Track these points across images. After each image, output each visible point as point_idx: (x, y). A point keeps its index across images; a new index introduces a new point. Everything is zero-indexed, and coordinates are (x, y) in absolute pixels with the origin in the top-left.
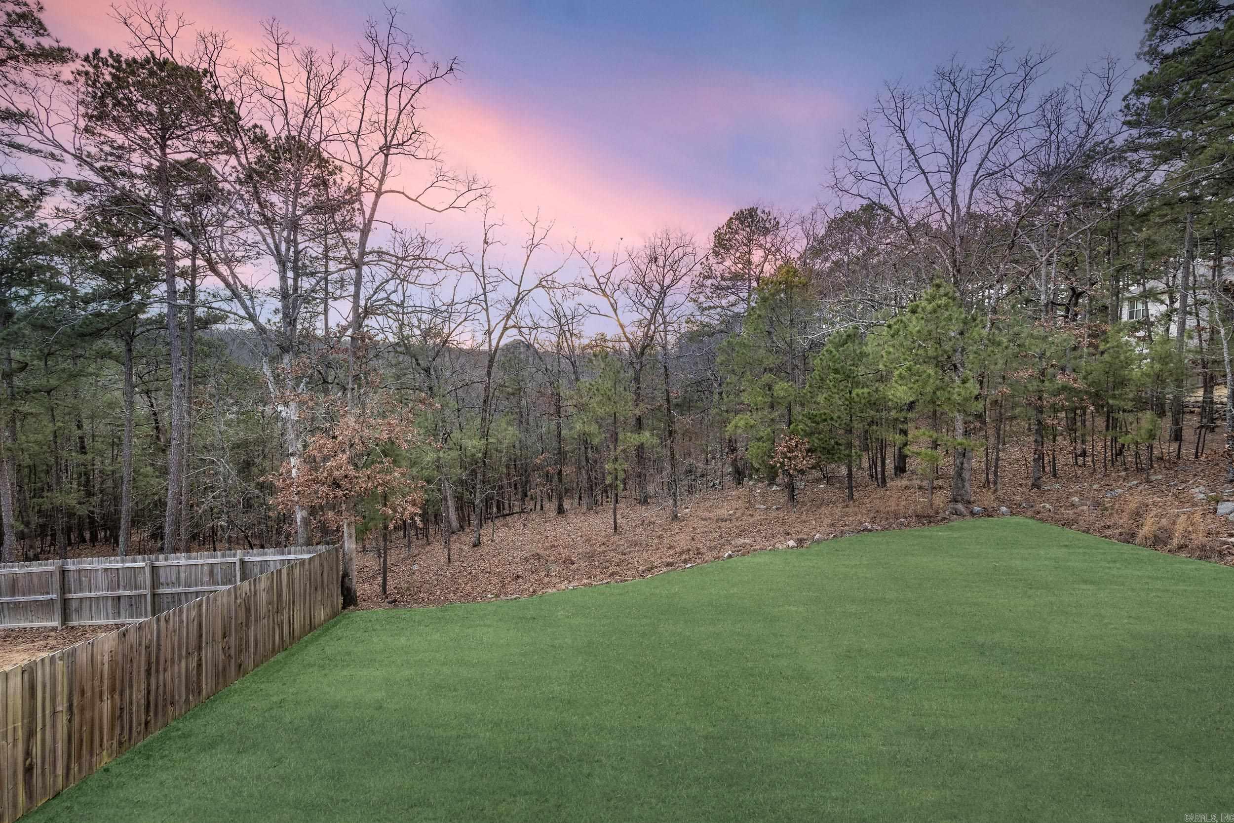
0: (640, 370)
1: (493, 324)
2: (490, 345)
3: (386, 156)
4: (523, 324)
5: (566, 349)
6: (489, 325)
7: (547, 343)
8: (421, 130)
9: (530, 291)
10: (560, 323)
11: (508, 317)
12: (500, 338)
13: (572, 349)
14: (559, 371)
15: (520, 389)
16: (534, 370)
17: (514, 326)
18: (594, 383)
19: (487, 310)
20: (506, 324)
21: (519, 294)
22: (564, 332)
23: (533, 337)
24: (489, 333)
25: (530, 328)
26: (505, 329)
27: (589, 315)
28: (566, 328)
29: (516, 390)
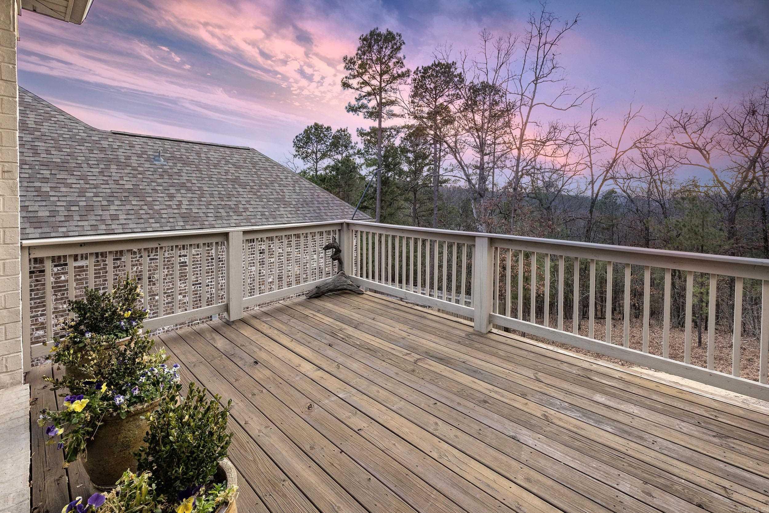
0: (735, 212)
1: (595, 178)
2: (593, 191)
3: (536, 84)
4: (618, 175)
5: (657, 194)
6: (592, 177)
7: (638, 190)
8: (557, 66)
9: (625, 152)
10: (651, 173)
11: (607, 171)
12: (601, 186)
13: (662, 194)
14: (649, 212)
15: (613, 225)
16: (626, 210)
17: (611, 178)
18: (680, 220)
19: (591, 168)
20: (605, 176)
21: (617, 154)
22: (655, 180)
23: (626, 185)
24: (592, 182)
25: (624, 179)
26: (604, 180)
27: (680, 165)
28: (656, 177)
29: (610, 226)
